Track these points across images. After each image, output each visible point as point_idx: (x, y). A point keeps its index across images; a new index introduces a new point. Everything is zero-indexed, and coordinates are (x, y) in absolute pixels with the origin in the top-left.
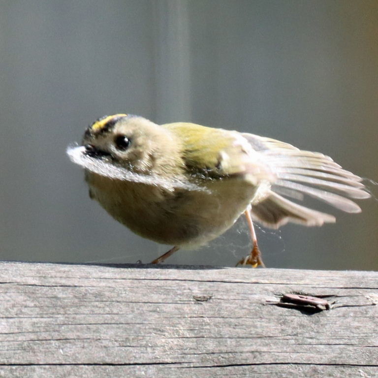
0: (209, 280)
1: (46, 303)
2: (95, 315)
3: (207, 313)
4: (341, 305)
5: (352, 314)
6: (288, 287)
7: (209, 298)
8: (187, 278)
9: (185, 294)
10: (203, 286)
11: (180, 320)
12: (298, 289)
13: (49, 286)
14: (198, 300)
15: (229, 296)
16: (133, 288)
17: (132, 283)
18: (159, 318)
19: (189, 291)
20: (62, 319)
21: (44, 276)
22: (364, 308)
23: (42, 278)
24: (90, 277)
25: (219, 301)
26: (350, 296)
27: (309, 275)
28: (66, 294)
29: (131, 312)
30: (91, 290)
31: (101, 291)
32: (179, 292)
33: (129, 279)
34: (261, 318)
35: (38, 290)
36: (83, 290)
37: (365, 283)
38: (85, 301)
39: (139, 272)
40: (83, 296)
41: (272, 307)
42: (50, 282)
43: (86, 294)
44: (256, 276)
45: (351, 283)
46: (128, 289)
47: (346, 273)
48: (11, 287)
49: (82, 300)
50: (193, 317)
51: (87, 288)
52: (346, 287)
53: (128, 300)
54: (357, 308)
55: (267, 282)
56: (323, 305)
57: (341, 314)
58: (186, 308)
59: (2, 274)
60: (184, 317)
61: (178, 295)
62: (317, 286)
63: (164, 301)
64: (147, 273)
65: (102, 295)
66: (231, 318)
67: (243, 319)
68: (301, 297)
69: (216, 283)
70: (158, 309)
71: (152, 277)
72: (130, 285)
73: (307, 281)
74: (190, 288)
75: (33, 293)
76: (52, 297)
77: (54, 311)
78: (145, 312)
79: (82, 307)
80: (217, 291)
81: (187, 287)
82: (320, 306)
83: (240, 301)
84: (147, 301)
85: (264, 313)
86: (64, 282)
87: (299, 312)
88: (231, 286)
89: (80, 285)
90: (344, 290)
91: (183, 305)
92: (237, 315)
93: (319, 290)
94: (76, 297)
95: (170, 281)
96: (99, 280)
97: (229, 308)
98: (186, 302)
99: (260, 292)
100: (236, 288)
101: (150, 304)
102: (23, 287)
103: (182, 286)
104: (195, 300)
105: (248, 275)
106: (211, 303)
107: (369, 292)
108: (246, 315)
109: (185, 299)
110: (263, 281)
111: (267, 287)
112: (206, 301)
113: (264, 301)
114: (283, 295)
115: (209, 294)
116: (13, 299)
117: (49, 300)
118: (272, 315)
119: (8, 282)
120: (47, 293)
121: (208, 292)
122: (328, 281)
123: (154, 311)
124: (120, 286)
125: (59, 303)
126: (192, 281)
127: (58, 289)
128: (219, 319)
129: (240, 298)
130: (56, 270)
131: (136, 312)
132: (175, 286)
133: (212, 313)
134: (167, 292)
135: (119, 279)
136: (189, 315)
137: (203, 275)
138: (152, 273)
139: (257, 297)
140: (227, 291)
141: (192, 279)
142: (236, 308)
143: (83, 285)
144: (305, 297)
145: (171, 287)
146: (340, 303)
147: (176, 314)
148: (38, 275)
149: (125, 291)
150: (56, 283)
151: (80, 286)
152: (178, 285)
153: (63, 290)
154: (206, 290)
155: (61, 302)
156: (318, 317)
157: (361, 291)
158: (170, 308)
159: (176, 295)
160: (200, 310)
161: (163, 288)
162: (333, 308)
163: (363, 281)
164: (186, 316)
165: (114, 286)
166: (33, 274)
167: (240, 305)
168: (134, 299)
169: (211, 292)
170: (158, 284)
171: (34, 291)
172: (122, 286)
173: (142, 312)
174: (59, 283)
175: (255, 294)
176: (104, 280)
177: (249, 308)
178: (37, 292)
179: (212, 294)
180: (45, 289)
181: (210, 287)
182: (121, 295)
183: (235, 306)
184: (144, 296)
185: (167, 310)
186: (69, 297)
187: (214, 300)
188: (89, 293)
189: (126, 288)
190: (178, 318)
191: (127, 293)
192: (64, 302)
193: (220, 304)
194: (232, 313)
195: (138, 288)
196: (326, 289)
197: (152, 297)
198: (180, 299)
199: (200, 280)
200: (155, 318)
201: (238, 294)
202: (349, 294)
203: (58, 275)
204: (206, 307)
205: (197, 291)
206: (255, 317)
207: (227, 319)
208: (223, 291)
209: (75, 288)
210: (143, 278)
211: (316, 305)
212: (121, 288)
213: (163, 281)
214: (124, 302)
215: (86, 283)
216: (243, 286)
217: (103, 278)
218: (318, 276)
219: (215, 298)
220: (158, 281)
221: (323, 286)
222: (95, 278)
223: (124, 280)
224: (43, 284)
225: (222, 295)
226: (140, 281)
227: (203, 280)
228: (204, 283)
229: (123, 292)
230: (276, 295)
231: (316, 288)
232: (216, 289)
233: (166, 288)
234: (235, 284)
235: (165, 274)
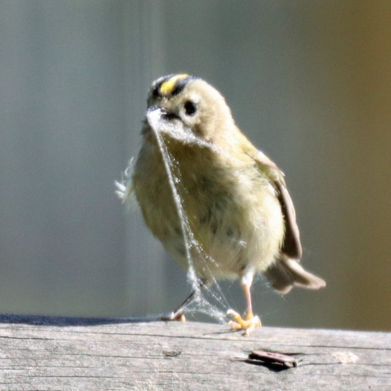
0: (179, 335)
1: (18, 355)
2: (66, 368)
3: (177, 368)
4: (308, 363)
5: (318, 372)
6: (256, 344)
7: (178, 353)
8: (157, 333)
9: (155, 349)
10: (173, 342)
11: (149, 375)
12: (267, 346)
13: (21, 339)
14: (168, 355)
15: (198, 352)
16: (104, 342)
17: (102, 337)
18: (128, 372)
19: (158, 346)
20: (33, 371)
21: (16, 328)
22: (331, 366)
23: (15, 330)
24: (62, 330)
25: (188, 356)
26: (318, 355)
27: (276, 333)
28: (38, 346)
29: (101, 366)
30: (62, 343)
31: (72, 345)
32: (149, 347)
33: (100, 333)
34: (229, 374)
35: (10, 342)
36: (54, 343)
37: (333, 341)
38: (57, 354)
39: (110, 326)
40: (54, 349)
41: (240, 363)
42: (22, 335)
43: (57, 347)
45: (318, 342)
46: (99, 342)
47: (314, 331)
49: (53, 353)
50: (162, 372)
51: (58, 341)
52: (313, 345)
53: (98, 354)
54: (324, 366)
55: (235, 338)
56: (290, 363)
57: (307, 372)
58: (156, 363)
60: (153, 372)
61: (148, 349)
62: (285, 344)
63: (134, 355)
64: (118, 327)
65: (73, 349)
66: (199, 373)
67: (211, 375)
68: (269, 354)
69: (186, 339)
70: (128, 363)
71: (123, 332)
72: (100, 339)
73: (275, 339)
74: (160, 343)
75: (5, 345)
76: (24, 350)
77: (25, 362)
78: (115, 365)
79: (53, 360)
80: (186, 346)
81: (157, 342)
82: (288, 364)
83: (208, 357)
84: (116, 355)
85: (232, 369)
86: (36, 334)
87: (267, 369)
88: (200, 342)
89: (52, 338)
90: (311, 348)
91: (153, 360)
92: (206, 371)
93: (286, 347)
95: (140, 336)
96: (70, 333)
97: (198, 364)
98: (156, 357)
99: (229, 348)
100: (205, 344)
101: (120, 358)
103: (151, 341)
104: (164, 355)
106: (180, 358)
107: (336, 351)
108: (214, 371)
109: (154, 354)
110: (232, 338)
111: (236, 344)
112: (176, 356)
113: (232, 357)
114: (251, 352)
117: (20, 352)
118: (240, 371)
120: (19, 345)
121: (177, 348)
122: (296, 339)
123: (124, 365)
125: (31, 355)
126: (162, 336)
127: (30, 342)
128: (188, 374)
129: (209, 354)
131: (107, 365)
132: (145, 340)
133: (181, 368)
134: (137, 346)
135: (90, 333)
136: (159, 370)
137: (173, 331)
138: (123, 328)
139: (225, 353)
140: (197, 347)
141: (162, 334)
142: (204, 364)
143: (55, 338)
144: (273, 354)
145: (141, 342)
146: (307, 361)
147: (145, 369)
149: (96, 344)
150: (28, 336)
151: (51, 339)
152: (148, 340)
153: (34, 343)
154: (175, 346)
155: (32, 354)
156: (285, 374)
157: (328, 349)
158: (139, 362)
159: (146, 349)
160: (169, 366)
161: (133, 342)
162: (300, 366)
163: (330, 340)
164: (156, 371)
165: (84, 340)
167: (209, 361)
168: (104, 352)
169: (181, 348)
170: (128, 339)
171: (6, 343)
172: (93, 340)
173: (112, 366)
174: (31, 336)
175: (224, 350)
176: (75, 333)
177: (217, 364)
178: (9, 344)
180: (17, 341)
181: (180, 342)
182: (91, 349)
183: (203, 361)
184: (114, 350)
185: (136, 364)
186: (40, 350)
187: (184, 356)
188: (60, 346)
189: (96, 342)
190: (148, 372)
191: (98, 347)
192: (36, 354)
193: (189, 360)
194: (200, 369)
195: (108, 342)
196: (294, 347)
197: (122, 351)
198: (150, 353)
199: (170, 335)
200: (125, 372)
201: (207, 349)
202: (316, 352)
204: (175, 362)
205: (167, 346)
206: (223, 373)
207: (196, 375)
208: (193, 347)
209: (46, 340)
210: (114, 332)
211: (283, 362)
213: (133, 336)
214: (94, 355)
215: (57, 336)
216: (212, 342)
217: (75, 332)
218: (286, 334)
219: (184, 354)
220: (128, 335)
221: (291, 344)
222: (67, 332)
223: (94, 334)
224: (15, 336)
225: (191, 351)
226: (111, 335)
227: (173, 335)
228: (174, 338)
229: (94, 346)
230: (244, 351)
231: (284, 345)
232: (185, 344)
233: (136, 342)
234: (205, 340)
235: (136, 329)
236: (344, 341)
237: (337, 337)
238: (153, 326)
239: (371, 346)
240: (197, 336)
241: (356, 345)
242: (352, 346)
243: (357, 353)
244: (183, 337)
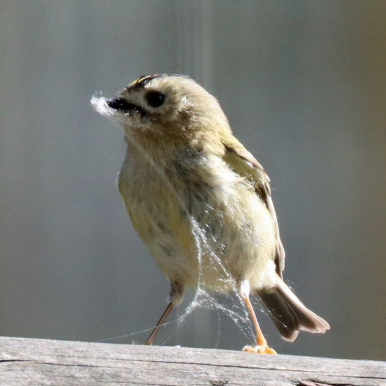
0: (226, 365)
1: (63, 382)
6: (304, 374)
7: (225, 382)
8: (204, 362)
9: (201, 378)
10: (219, 371)
12: (315, 377)
13: (66, 365)
14: (214, 385)
15: (246, 381)
16: (150, 370)
17: (148, 365)
19: (205, 375)
21: (61, 355)
23: (60, 357)
24: (108, 357)
27: (325, 363)
28: (83, 373)
30: (108, 371)
31: (118, 372)
32: (195, 376)
33: (146, 361)
35: (55, 369)
36: (100, 370)
37: (382, 373)
38: (102, 382)
40: (100, 376)
42: (67, 361)
43: (102, 375)
44: (273, 362)
45: (366, 373)
46: (145, 370)
47: (362, 362)
48: (28, 365)
49: (99, 380)
51: (104, 369)
52: (362, 376)
53: (144, 382)
55: (283, 368)
59: (21, 351)
61: (194, 378)
62: (333, 374)
63: (179, 384)
64: (164, 355)
65: (118, 376)
69: (233, 368)
71: (169, 360)
72: (146, 367)
73: (324, 369)
74: (208, 372)
76: (68, 377)
80: (233, 376)
81: (204, 371)
84: (163, 384)
86: (81, 361)
88: (247, 372)
89: (98, 365)
90: (360, 379)
93: (334, 378)
94: (92, 377)
95: (187, 365)
96: (116, 361)
99: (276, 378)
100: (253, 373)
102: (40, 365)
103: (198, 370)
104: (211, 384)
105: (265, 361)
109: (200, 383)
110: (279, 368)
111: (283, 374)
114: (299, 382)
115: (225, 378)
116: (30, 377)
117: (66, 379)
119: (26, 359)
120: (64, 372)
121: (224, 377)
122: (344, 370)
125: (76, 383)
126: (209, 365)
127: (75, 369)
129: (256, 384)
130: (74, 350)
132: (192, 369)
134: (184, 375)
135: (136, 361)
137: (220, 360)
138: (170, 356)
139: (273, 383)
140: (244, 377)
141: (209, 363)
143: (100, 365)
144: (321, 384)
145: (187, 370)
148: (56, 354)
149: (142, 372)
150: (74, 362)
151: (97, 367)
152: (195, 369)
153: (80, 370)
154: (222, 375)
155: (78, 381)
157: (376, 381)
161: (179, 371)
163: (379, 371)
165: (130, 368)
166: (51, 353)
168: (150, 381)
169: (228, 377)
170: (175, 367)
171: (51, 370)
172: (139, 368)
174: (76, 363)
175: (271, 380)
176: (122, 361)
178: (54, 371)
179: (228, 379)
180: (62, 368)
181: (227, 371)
182: (138, 377)
184: (160, 378)
186: (86, 377)
187: (230, 385)
188: (106, 374)
189: (142, 370)
191: (144, 374)
192: (81, 381)
195: (154, 370)
196: (342, 378)
197: (169, 379)
198: (197, 382)
199: (217, 364)
201: (253, 379)
202: (364, 383)
203: (76, 354)
205: (213, 375)
208: (240, 377)
209: (92, 368)
210: (160, 360)
212: (138, 370)
213: (179, 364)
214: (140, 383)
215: (103, 363)
216: (259, 372)
217: (120, 359)
218: (334, 365)
219: (231, 384)
220: (174, 364)
221: (339, 375)
222: (113, 359)
223: (140, 362)
224: (61, 363)
225: (238, 380)
226: (157, 363)
227: (220, 365)
228: (221, 367)
229: (140, 374)
230: (291, 381)
231: (332, 376)
232: (232, 374)
233: (182, 371)
234: (252, 370)
235: (182, 357)
238: (200, 355)
240: (244, 365)
244: (230, 366)
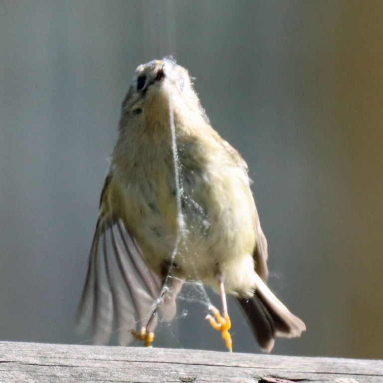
0: (194, 363)
1: (46, 381)
6: (265, 371)
7: (193, 379)
8: (174, 361)
9: (172, 375)
10: (189, 369)
12: (275, 373)
13: (48, 366)
14: (183, 381)
15: (212, 378)
16: (125, 369)
17: (123, 364)
19: (175, 373)
21: (44, 356)
23: (43, 358)
24: (86, 358)
26: (322, 380)
27: (284, 360)
28: (64, 373)
30: (87, 370)
31: (96, 371)
32: (166, 373)
33: (121, 361)
35: (39, 369)
36: (79, 369)
37: (336, 369)
38: (82, 380)
40: (79, 375)
42: (50, 362)
43: (82, 374)
44: (237, 360)
45: (322, 369)
46: (120, 369)
47: (318, 359)
48: (14, 366)
49: (78, 379)
51: (83, 368)
52: (318, 372)
53: (119, 380)
55: (246, 366)
59: (7, 353)
61: (165, 376)
62: (292, 371)
63: (152, 381)
64: (138, 355)
65: (96, 375)
68: (277, 380)
69: (201, 366)
71: (142, 360)
72: (122, 366)
73: (283, 366)
74: (177, 370)
75: (34, 372)
76: (51, 376)
80: (201, 373)
81: (174, 369)
86: (62, 362)
88: (213, 369)
89: (77, 365)
90: (316, 375)
93: (293, 374)
95: (158, 364)
96: (94, 361)
99: (240, 374)
100: (218, 371)
102: (24, 365)
103: (169, 368)
104: (180, 381)
105: (229, 359)
107: (339, 377)
109: (171, 380)
110: (242, 365)
111: (246, 371)
112: (191, 382)
114: (261, 378)
115: (193, 376)
116: (16, 377)
117: (48, 378)
119: (11, 361)
120: (47, 372)
121: (192, 374)
122: (302, 366)
124: (114, 367)
125: (57, 381)
126: (178, 363)
127: (57, 369)
129: (222, 380)
130: (56, 351)
132: (163, 368)
134: (156, 373)
135: (113, 360)
137: (189, 359)
139: (237, 379)
140: (210, 374)
143: (80, 365)
144: (281, 380)
145: (159, 368)
148: (39, 355)
149: (118, 371)
150: (55, 363)
151: (76, 366)
152: (166, 367)
153: (61, 370)
154: (191, 372)
155: (59, 380)
157: (331, 376)
159: (164, 376)
161: (152, 369)
163: (334, 367)
165: (108, 367)
166: (35, 354)
168: (125, 378)
169: (196, 374)
170: (147, 366)
171: (35, 370)
174: (58, 363)
175: (236, 377)
178: (37, 371)
179: (196, 376)
180: (45, 368)
181: (195, 369)
182: (113, 375)
184: (134, 376)
186: (66, 376)
187: (198, 381)
188: (85, 373)
189: (118, 369)
191: (119, 373)
192: (62, 380)
195: (129, 369)
196: (300, 373)
197: (142, 377)
198: (168, 379)
199: (186, 363)
201: (220, 376)
202: (320, 378)
203: (58, 355)
205: (183, 373)
208: (207, 374)
209: (72, 367)
210: (134, 360)
212: (114, 369)
213: (152, 363)
214: (116, 381)
215: (82, 363)
216: (224, 369)
217: (98, 360)
218: (293, 362)
220: (147, 363)
221: (297, 371)
222: (91, 359)
223: (117, 362)
224: (43, 364)
225: (205, 377)
226: (131, 362)
227: (188, 363)
228: (189, 365)
229: (116, 373)
230: (254, 377)
231: (291, 372)
232: (200, 371)
233: (155, 369)
234: (218, 367)
235: (154, 357)
236: (347, 368)
237: (340, 365)
238: (171, 354)
239: (371, 373)
240: (210, 363)
241: (357, 372)
242: (354, 373)
243: (359, 380)
244: (198, 364)
